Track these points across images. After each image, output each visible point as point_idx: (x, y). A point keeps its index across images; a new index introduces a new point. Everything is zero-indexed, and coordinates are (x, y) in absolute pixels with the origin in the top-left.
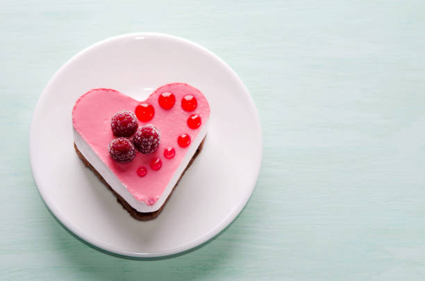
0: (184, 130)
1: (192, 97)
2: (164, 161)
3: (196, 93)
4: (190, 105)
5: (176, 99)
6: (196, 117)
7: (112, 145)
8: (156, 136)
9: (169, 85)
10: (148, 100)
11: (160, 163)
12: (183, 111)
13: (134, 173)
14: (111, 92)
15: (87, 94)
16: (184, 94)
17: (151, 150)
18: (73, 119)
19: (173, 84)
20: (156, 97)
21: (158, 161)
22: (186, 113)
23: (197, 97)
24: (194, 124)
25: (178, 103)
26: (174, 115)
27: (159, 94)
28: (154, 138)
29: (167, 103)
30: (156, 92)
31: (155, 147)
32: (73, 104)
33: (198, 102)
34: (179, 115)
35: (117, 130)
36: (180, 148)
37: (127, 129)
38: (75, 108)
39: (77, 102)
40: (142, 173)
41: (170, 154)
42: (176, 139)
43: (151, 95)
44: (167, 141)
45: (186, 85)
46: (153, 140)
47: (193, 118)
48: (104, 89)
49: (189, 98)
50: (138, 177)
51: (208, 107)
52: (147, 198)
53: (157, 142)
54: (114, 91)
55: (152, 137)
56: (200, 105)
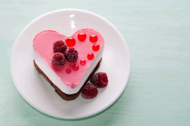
0: (91, 51)
1: (95, 36)
2: (80, 66)
3: (97, 33)
4: (94, 39)
5: (87, 36)
6: (97, 45)
7: (53, 56)
8: (76, 52)
9: (83, 29)
10: (72, 36)
11: (78, 67)
12: (90, 42)
13: (64, 71)
14: (53, 32)
15: (41, 33)
16: (91, 34)
17: (73, 60)
18: (34, 44)
19: (85, 29)
20: (77, 35)
21: (77, 66)
22: (92, 43)
23: (97, 36)
24: (96, 48)
25: (88, 38)
26: (85, 44)
27: (78, 34)
28: (75, 53)
29: (82, 38)
30: (76, 32)
31: (75, 58)
32: (34, 37)
33: (98, 38)
34: (88, 44)
35: (56, 49)
36: (89, 60)
37: (61, 48)
38: (34, 39)
39: (36, 36)
40: (68, 72)
41: (83, 63)
42: (86, 55)
43: (74, 34)
44: (82, 56)
45: (92, 30)
46: (74, 54)
47: (96, 45)
48: (50, 31)
49: (93, 36)
50: (66, 74)
51: (103, 40)
52: (71, 84)
53: (77, 55)
54: (55, 31)
55: (74, 52)
56: (99, 39)
